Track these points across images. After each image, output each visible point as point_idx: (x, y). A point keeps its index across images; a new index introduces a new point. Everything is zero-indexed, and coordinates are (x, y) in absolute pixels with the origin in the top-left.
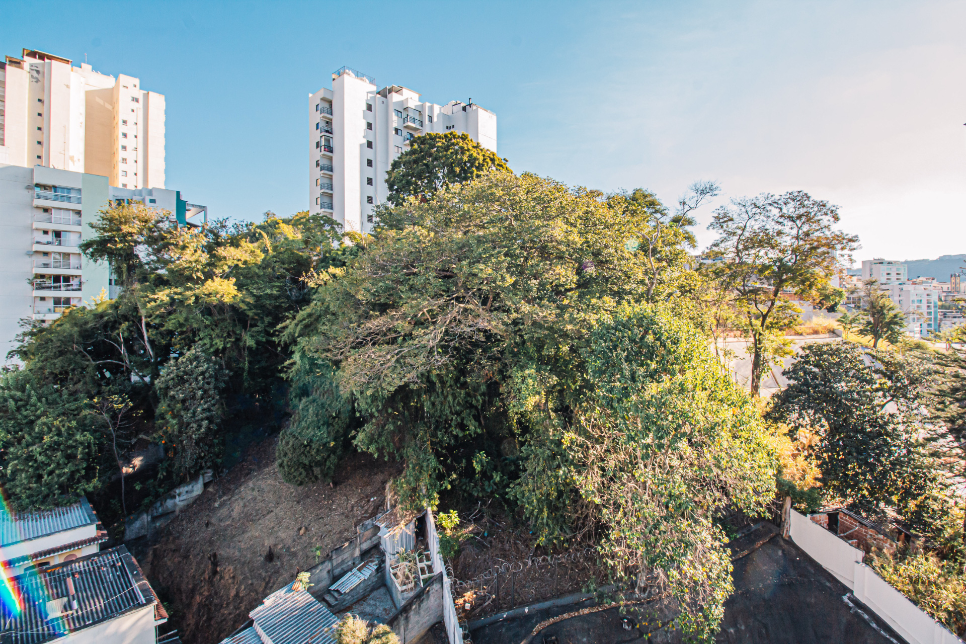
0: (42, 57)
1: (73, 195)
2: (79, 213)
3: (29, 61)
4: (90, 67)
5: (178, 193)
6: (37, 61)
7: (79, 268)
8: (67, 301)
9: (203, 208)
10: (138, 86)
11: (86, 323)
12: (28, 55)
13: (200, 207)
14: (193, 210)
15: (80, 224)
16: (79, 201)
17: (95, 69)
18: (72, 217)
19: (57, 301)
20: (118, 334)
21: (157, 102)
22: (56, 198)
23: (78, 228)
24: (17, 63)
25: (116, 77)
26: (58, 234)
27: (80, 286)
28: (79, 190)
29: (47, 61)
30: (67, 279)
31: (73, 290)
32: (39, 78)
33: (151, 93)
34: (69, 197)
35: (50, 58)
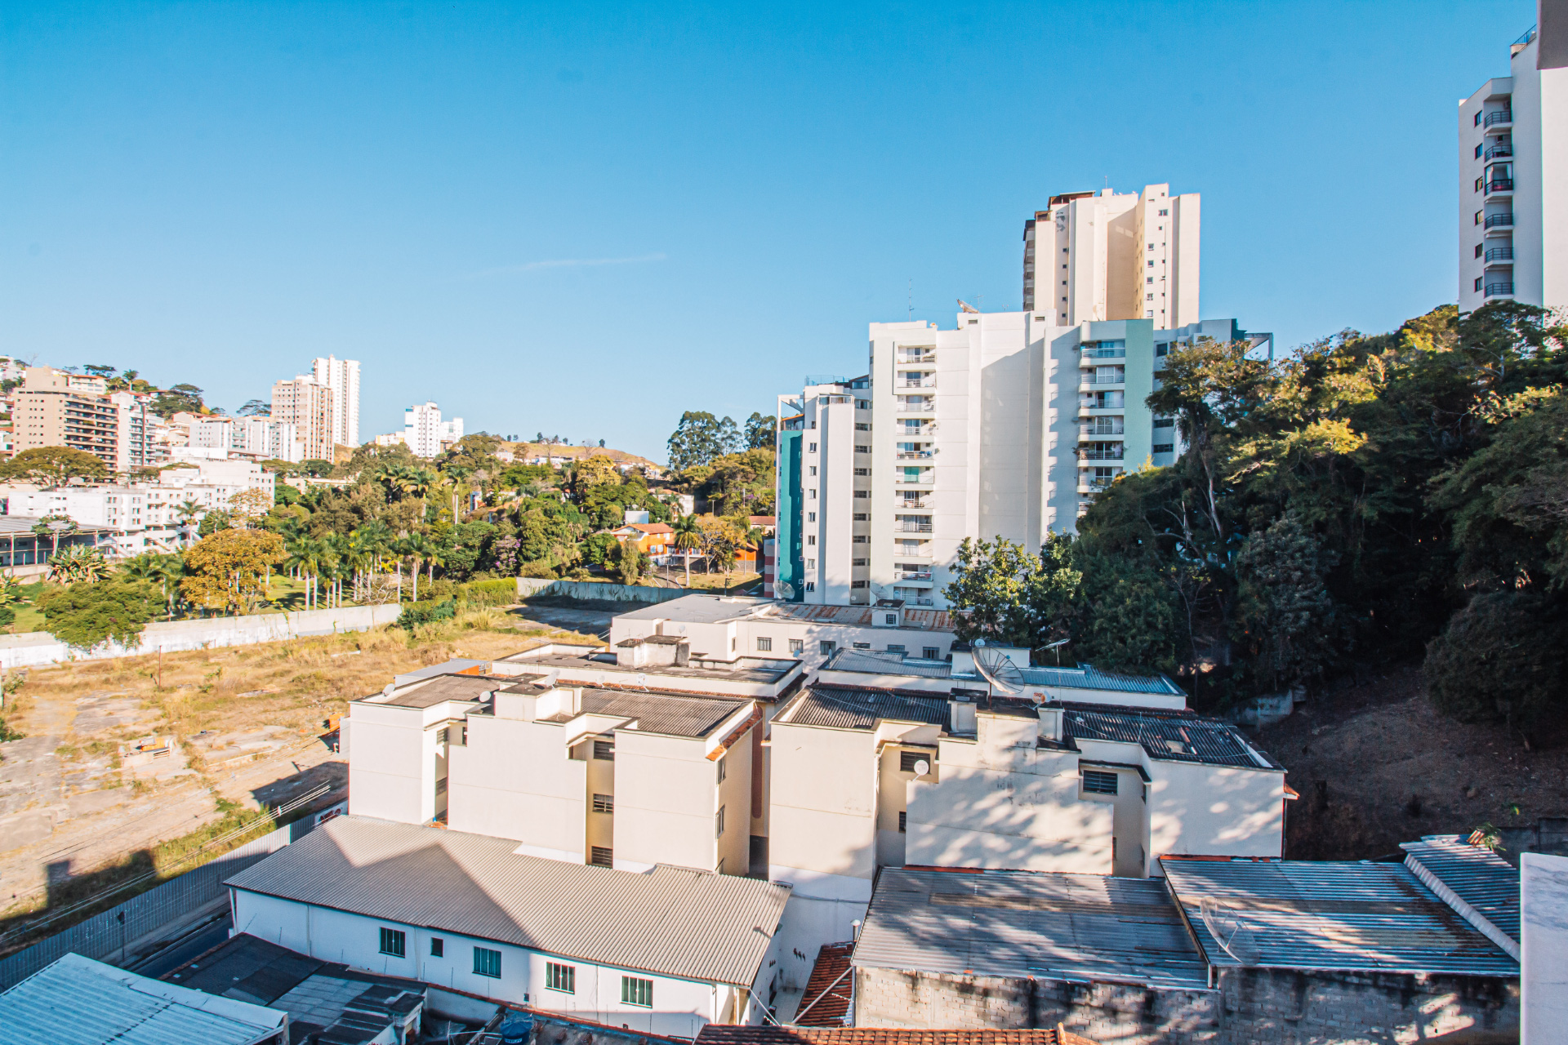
0: (1065, 199)
1: (1117, 348)
2: (1121, 368)
3: (1055, 208)
4: (1110, 191)
5: (1234, 322)
6: (1062, 206)
7: (1122, 432)
8: (1109, 471)
9: (1267, 337)
10: (1166, 194)
11: (1146, 489)
12: (1054, 202)
13: (1263, 334)
14: (1253, 342)
15: (1122, 381)
16: (1123, 354)
17: (1116, 192)
18: (1115, 373)
19: (1099, 471)
20: (1180, 504)
21: (1191, 204)
22: (1101, 354)
23: (1121, 386)
24: (1043, 216)
25: (1140, 192)
26: (1101, 395)
27: (1122, 454)
28: (1122, 342)
29: (1071, 201)
30: (1109, 444)
31: (1115, 458)
32: (1066, 225)
33: (1182, 197)
34: (1112, 351)
35: (1074, 197)
